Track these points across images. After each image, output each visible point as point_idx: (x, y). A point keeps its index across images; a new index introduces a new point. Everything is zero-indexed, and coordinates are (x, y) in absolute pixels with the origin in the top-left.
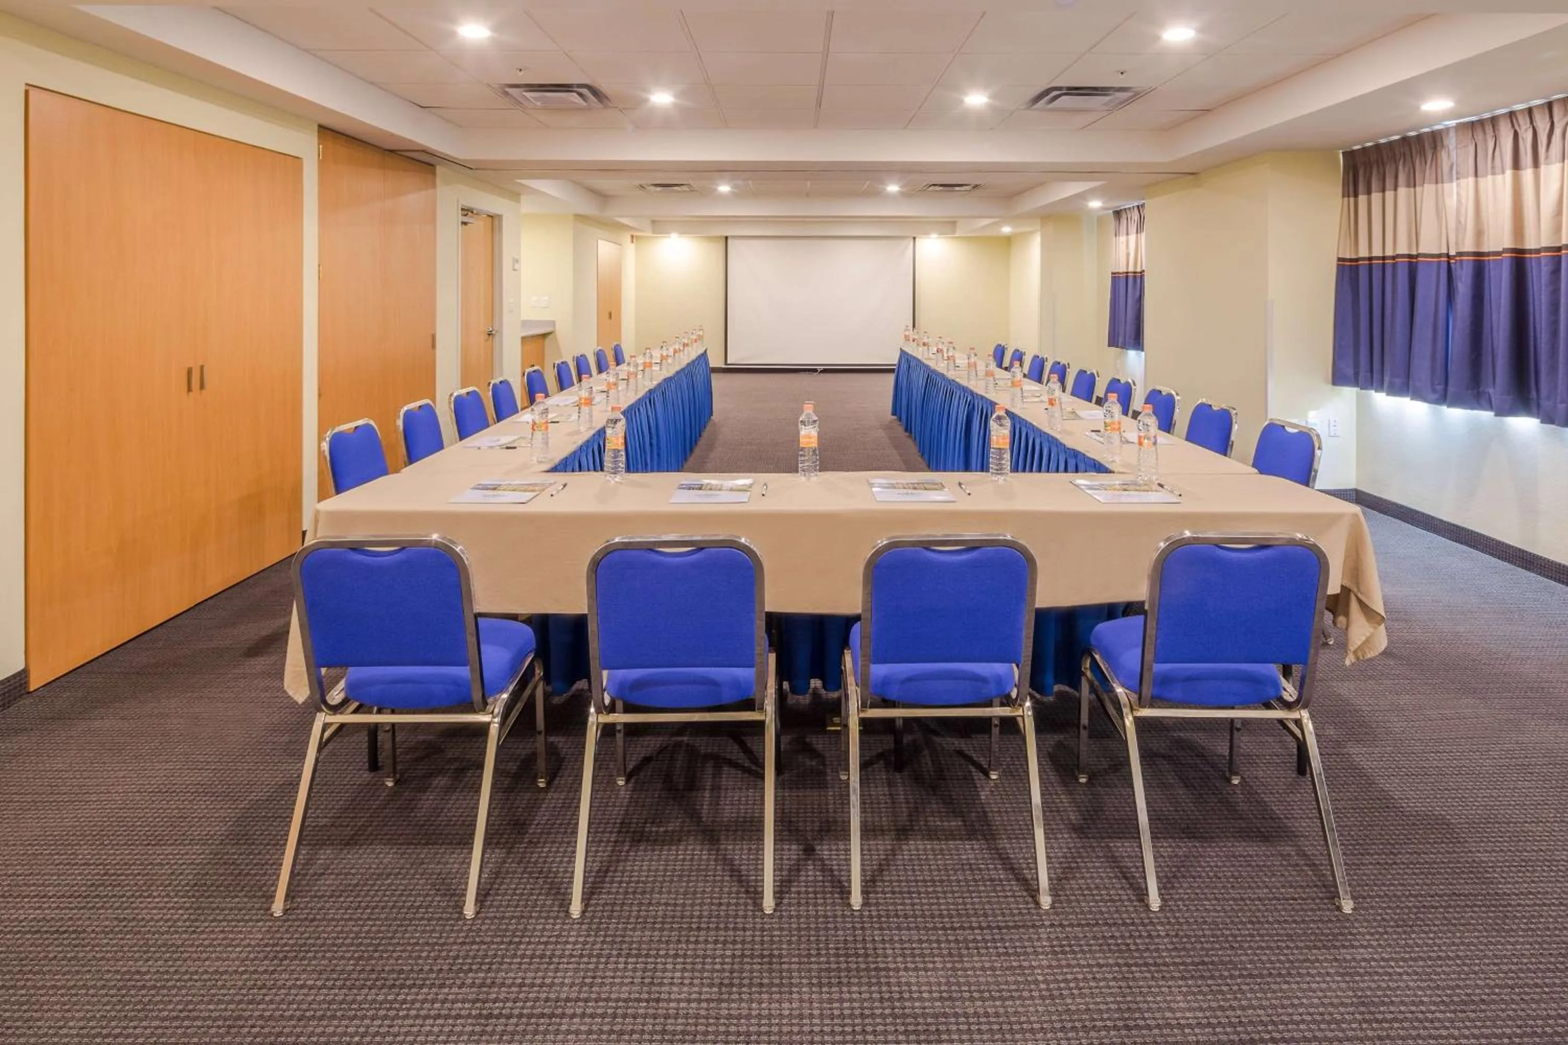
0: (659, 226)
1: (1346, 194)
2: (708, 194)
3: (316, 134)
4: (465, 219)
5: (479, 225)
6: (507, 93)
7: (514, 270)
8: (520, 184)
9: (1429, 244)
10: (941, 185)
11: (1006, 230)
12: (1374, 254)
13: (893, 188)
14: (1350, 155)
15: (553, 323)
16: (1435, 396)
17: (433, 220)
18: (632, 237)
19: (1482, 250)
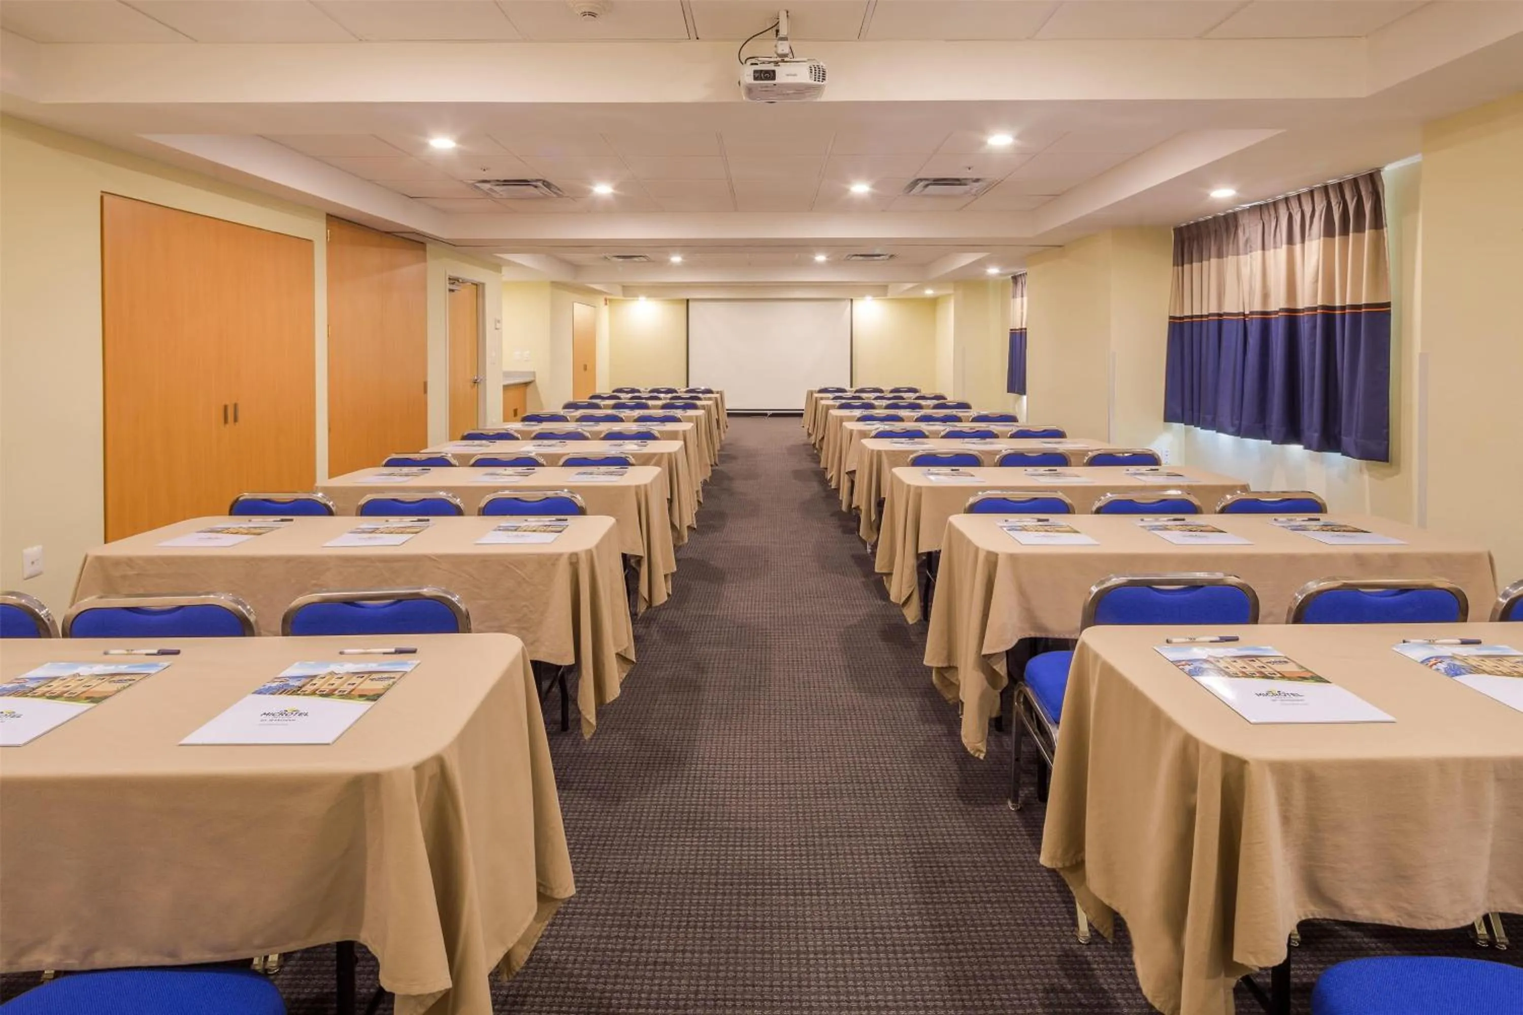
0: (629, 291)
1: (1175, 264)
2: (662, 265)
3: (325, 221)
4: (452, 287)
5: (464, 292)
6: (477, 187)
7: (496, 329)
8: (496, 257)
9: (1231, 306)
10: (861, 255)
11: (929, 292)
12: (1195, 313)
13: (821, 258)
14: (1179, 231)
15: (534, 373)
16: (1231, 429)
17: (424, 288)
18: (606, 300)
19: (1269, 310)
